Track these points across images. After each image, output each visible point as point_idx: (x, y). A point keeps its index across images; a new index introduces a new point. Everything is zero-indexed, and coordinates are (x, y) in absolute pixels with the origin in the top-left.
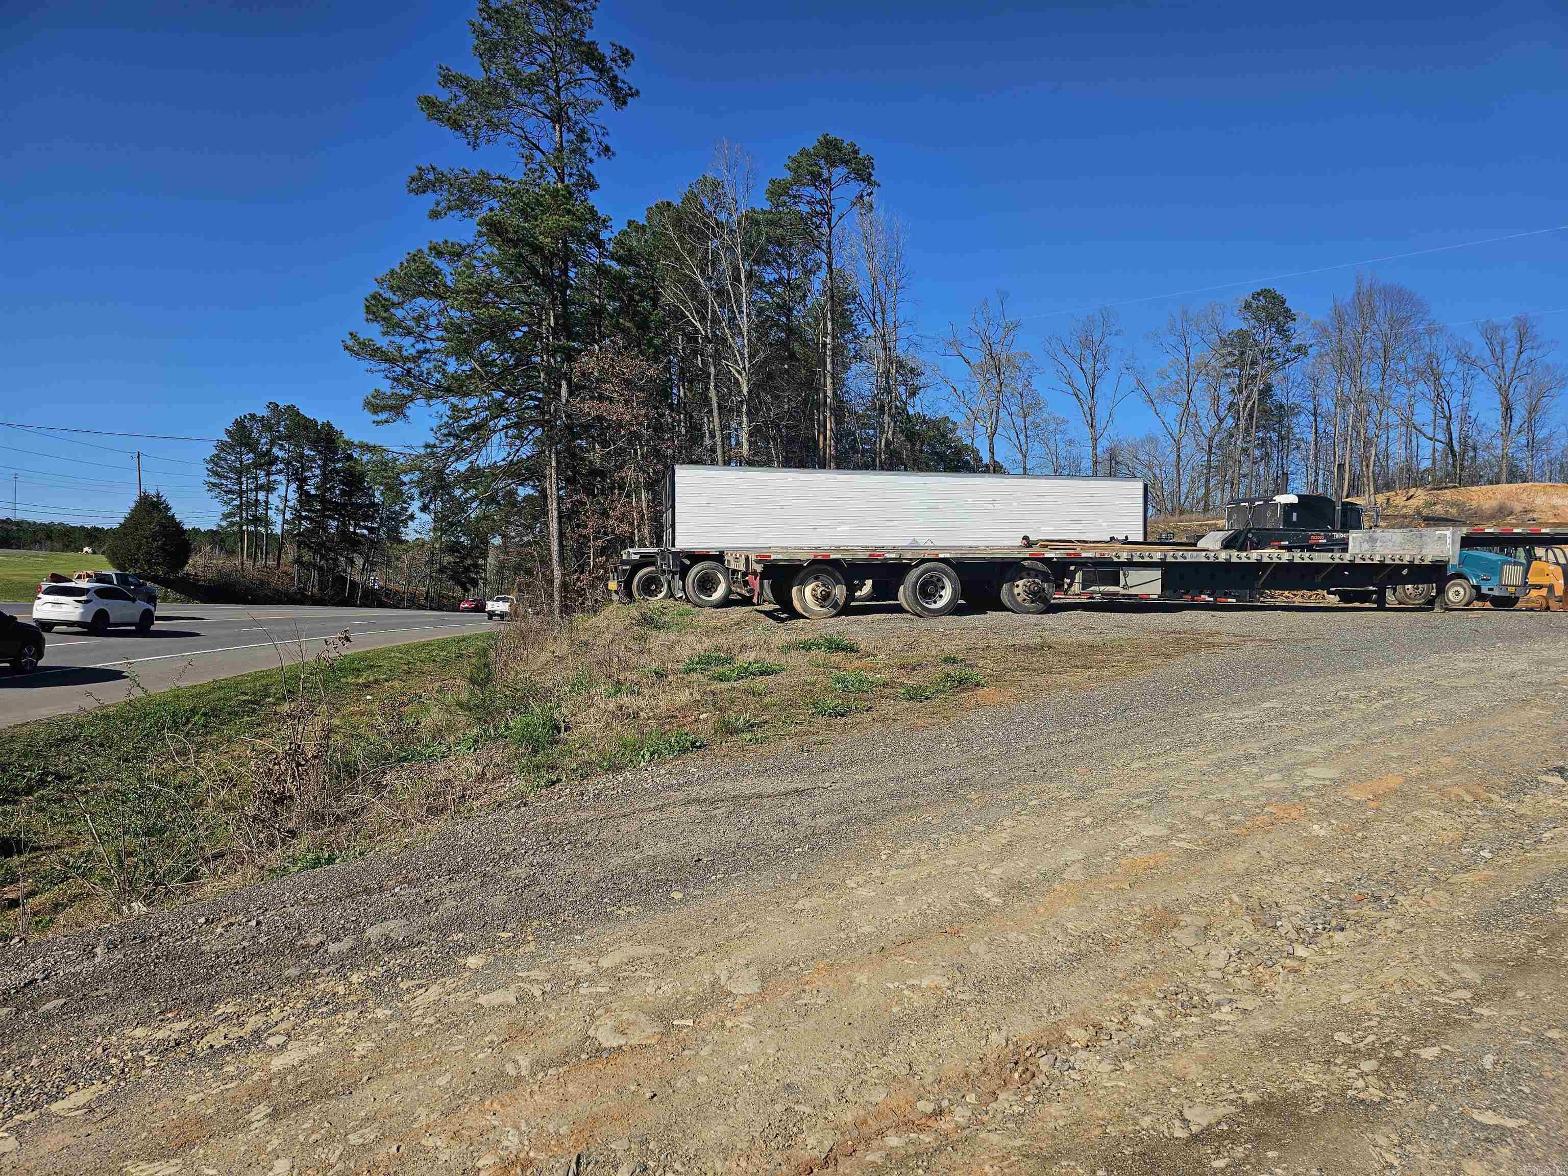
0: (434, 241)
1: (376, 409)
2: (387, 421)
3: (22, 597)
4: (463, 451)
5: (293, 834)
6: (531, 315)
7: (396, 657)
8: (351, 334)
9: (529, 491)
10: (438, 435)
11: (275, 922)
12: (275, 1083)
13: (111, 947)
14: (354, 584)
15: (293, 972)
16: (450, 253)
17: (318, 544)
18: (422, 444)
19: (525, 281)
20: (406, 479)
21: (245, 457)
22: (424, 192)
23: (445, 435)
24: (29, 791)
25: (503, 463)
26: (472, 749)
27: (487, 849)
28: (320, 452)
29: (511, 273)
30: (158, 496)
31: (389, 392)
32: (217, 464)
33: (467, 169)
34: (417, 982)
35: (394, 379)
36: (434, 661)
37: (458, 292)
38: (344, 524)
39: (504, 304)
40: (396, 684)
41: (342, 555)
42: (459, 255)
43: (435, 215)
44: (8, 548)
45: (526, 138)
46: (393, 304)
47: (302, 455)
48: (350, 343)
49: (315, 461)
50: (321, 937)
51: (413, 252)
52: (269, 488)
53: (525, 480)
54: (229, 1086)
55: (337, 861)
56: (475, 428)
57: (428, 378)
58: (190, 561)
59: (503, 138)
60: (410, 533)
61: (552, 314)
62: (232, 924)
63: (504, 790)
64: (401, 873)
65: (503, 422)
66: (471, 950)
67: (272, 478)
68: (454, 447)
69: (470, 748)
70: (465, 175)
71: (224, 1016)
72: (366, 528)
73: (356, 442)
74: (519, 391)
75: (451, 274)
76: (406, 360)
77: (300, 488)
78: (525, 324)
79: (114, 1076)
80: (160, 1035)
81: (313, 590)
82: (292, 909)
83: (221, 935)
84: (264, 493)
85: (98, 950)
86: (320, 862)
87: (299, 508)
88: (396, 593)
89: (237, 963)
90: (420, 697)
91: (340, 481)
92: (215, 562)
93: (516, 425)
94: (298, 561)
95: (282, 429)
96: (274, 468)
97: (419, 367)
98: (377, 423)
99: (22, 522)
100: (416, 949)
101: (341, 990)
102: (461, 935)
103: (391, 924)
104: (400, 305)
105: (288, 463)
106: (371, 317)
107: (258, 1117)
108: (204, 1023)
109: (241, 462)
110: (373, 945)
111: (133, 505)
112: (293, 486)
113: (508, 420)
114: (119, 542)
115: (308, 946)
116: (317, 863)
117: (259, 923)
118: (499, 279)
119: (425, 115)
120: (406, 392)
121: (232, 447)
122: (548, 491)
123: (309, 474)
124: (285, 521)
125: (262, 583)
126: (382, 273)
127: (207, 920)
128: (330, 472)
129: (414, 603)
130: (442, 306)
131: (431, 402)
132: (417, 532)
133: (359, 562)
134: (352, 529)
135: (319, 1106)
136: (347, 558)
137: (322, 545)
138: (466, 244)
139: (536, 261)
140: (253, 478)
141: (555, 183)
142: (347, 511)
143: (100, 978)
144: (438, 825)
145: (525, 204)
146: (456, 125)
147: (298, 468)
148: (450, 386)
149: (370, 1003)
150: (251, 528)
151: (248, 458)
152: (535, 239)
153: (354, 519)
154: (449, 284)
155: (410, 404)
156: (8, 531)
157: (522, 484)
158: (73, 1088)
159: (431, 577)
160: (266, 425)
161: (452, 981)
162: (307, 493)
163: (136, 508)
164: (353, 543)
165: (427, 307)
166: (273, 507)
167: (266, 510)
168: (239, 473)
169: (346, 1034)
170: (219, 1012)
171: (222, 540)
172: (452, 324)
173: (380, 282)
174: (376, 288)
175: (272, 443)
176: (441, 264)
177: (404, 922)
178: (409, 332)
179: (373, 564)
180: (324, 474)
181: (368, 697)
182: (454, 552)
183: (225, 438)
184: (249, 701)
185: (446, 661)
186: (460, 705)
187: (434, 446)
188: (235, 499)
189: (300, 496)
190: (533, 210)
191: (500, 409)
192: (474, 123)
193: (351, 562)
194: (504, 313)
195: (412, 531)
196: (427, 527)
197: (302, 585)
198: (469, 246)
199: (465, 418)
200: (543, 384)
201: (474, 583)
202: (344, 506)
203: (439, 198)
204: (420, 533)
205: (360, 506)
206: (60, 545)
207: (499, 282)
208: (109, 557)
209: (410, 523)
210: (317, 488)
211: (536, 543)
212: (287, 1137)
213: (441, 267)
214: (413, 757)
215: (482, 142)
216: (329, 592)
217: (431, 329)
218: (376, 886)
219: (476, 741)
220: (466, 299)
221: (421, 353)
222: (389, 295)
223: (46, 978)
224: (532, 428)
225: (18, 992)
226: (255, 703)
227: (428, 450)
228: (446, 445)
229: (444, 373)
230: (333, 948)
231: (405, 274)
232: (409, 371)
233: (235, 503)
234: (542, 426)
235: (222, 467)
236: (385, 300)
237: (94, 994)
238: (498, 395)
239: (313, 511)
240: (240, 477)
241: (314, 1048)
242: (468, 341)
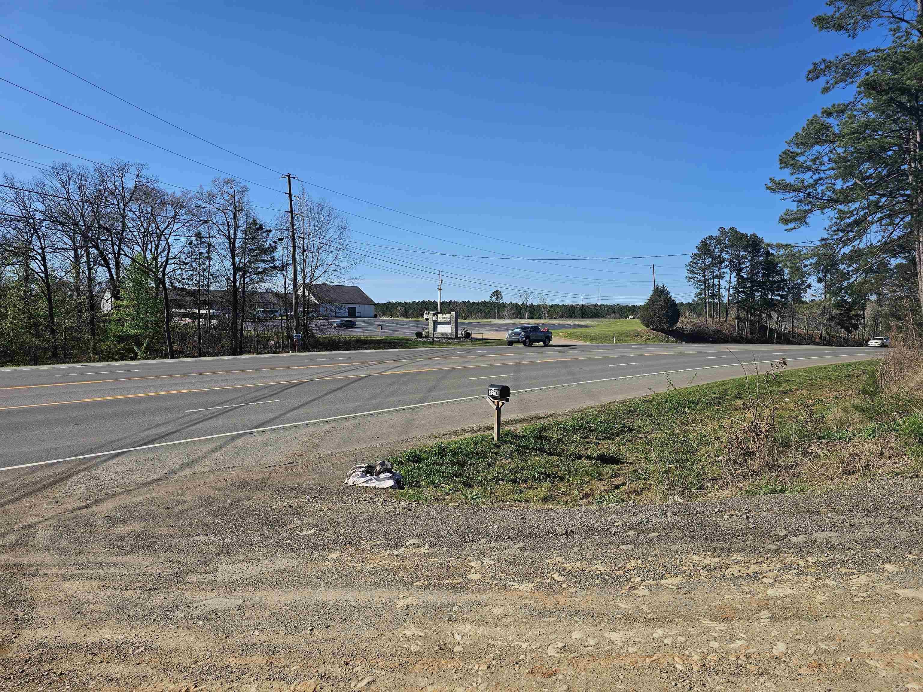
0: (825, 107)
1: (785, 221)
2: (795, 228)
3: (604, 341)
4: (848, 239)
5: (756, 473)
6: (901, 137)
7: (804, 376)
8: (771, 179)
9: (900, 261)
10: (829, 232)
11: (757, 519)
12: (771, 602)
13: (674, 514)
14: (771, 330)
15: (772, 547)
16: (837, 112)
17: (749, 307)
18: (819, 239)
19: (895, 115)
20: (807, 262)
21: (707, 261)
22: (818, 78)
23: (835, 231)
24: (618, 435)
25: (879, 244)
26: (872, 436)
27: (891, 501)
28: (749, 252)
29: (883, 112)
30: (663, 287)
31: (795, 210)
32: (692, 267)
33: (848, 53)
34: (850, 570)
35: (799, 201)
36: (829, 378)
37: (844, 136)
38: (765, 294)
39: (879, 135)
40: (804, 392)
41: (764, 313)
42: (843, 111)
43: (826, 90)
44: (597, 318)
45: (893, 17)
46: (798, 154)
47: (739, 256)
48: (770, 185)
49: (746, 258)
50: (784, 532)
51: (810, 118)
52: (720, 277)
53: (898, 253)
54: (745, 596)
55: (787, 492)
56: (857, 223)
57: (822, 196)
58: (680, 321)
59: (875, 22)
60: (807, 297)
61: (918, 133)
62: (733, 515)
63: (899, 465)
64: (831, 506)
65: (879, 215)
66: (887, 560)
67: (722, 271)
68: (842, 238)
69: (870, 435)
70: (847, 57)
71: (737, 561)
72: (779, 295)
73: (774, 244)
74: (891, 192)
75: (838, 125)
76: (806, 187)
77: (738, 275)
78: (896, 145)
79: (687, 575)
80: (706, 562)
81: (747, 334)
82: (765, 514)
83: (728, 519)
84: (718, 280)
85: (668, 514)
86: (776, 491)
87: (737, 286)
88: (800, 335)
89: (739, 535)
90: (822, 401)
91: (762, 268)
92: (692, 320)
93: (889, 216)
94: (738, 318)
95: (726, 242)
96: (723, 265)
97: (816, 190)
98: (788, 230)
99: (602, 305)
100: (847, 552)
101: (802, 563)
102: (878, 550)
103: (829, 534)
104: (802, 154)
105: (731, 261)
106: (783, 165)
107: (764, 617)
108: (727, 562)
109: (705, 264)
110: (818, 543)
111: (651, 293)
112: (734, 274)
113: (882, 213)
114: (645, 312)
115: (778, 535)
116: (774, 491)
117: (747, 517)
118: (874, 119)
119: (817, 28)
120: (807, 208)
121: (700, 256)
122: (917, 260)
123: (743, 266)
124: (730, 295)
125: (717, 331)
126: (791, 136)
127: (719, 510)
128: (756, 263)
129: (811, 341)
130: (832, 147)
131: (825, 211)
132: (813, 296)
133: (775, 316)
134: (770, 297)
135: (798, 622)
136: (767, 314)
137: (752, 307)
138: (848, 102)
139: (904, 99)
140: (712, 272)
141: (919, 40)
142: (766, 286)
143: (672, 527)
144: (850, 481)
145: (894, 62)
146: (840, 27)
147: (737, 263)
148: (838, 198)
149: (822, 575)
150: (711, 300)
151: (709, 261)
152: (903, 84)
153: (771, 290)
154: (837, 132)
155: (809, 215)
156: (597, 310)
157: (894, 256)
158: (669, 576)
159: (824, 324)
160: (718, 241)
161: (876, 575)
162: (742, 277)
163: (653, 293)
164: (771, 305)
165: (821, 151)
166: (723, 287)
167: (719, 289)
168: (704, 270)
169: (809, 588)
170: (733, 558)
171: (695, 308)
172: (840, 158)
173: (789, 143)
174: (787, 147)
175: (722, 251)
176: (830, 120)
177: (837, 534)
178: (809, 169)
179: (784, 317)
180: (752, 265)
181: (787, 399)
182: (839, 306)
183: (696, 252)
184: (717, 398)
185: (839, 379)
186: (856, 408)
187: (827, 239)
188: (702, 285)
189: (738, 279)
190: (900, 64)
191: (876, 207)
192: (852, 21)
193: (770, 317)
194: (879, 141)
195: (809, 295)
196: (820, 291)
197: (740, 332)
198: (850, 103)
199: (849, 217)
200: (911, 184)
201: (856, 327)
202: (764, 283)
203: (828, 78)
204: (815, 296)
205: (775, 282)
206: (618, 316)
207: (874, 121)
208: (641, 321)
209: (808, 290)
210: (748, 274)
211: (908, 297)
212: (782, 631)
213: (830, 122)
214: (828, 437)
215: (860, 32)
216: (756, 335)
217: (824, 164)
218: (815, 510)
219: (874, 431)
220: (850, 139)
221: (816, 181)
222: (795, 149)
223: (647, 522)
224: (901, 216)
225: (636, 526)
226: (720, 399)
227: (823, 243)
228: (836, 237)
229: (834, 191)
230: (794, 540)
231: (806, 133)
232: (809, 194)
233: (702, 287)
234: (911, 214)
235: (695, 268)
236: (792, 153)
237: (670, 534)
238: (872, 198)
239: (746, 288)
240: (705, 272)
241: (791, 590)
242: (852, 166)
